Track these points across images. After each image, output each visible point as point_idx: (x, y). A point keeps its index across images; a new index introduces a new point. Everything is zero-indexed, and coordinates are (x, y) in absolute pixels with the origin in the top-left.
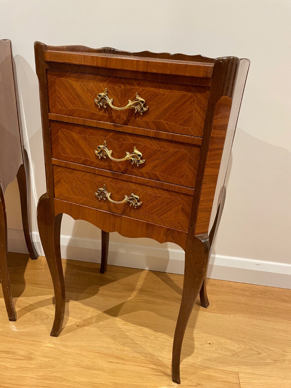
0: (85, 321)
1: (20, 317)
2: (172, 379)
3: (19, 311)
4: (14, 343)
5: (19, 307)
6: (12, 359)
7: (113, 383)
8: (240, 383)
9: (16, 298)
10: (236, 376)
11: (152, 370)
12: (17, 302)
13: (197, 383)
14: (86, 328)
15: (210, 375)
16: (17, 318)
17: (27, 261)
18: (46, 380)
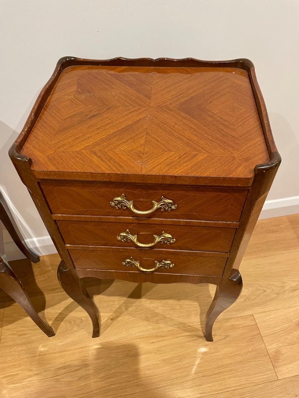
0: (115, 312)
1: (57, 329)
2: (205, 339)
3: (52, 324)
4: (65, 357)
5: (50, 320)
6: (71, 372)
7: (162, 361)
8: (256, 323)
9: (43, 312)
10: (252, 318)
11: (188, 337)
12: (46, 316)
13: (225, 336)
14: (120, 318)
15: (233, 325)
16: (55, 332)
17: (30, 266)
18: (108, 379)
